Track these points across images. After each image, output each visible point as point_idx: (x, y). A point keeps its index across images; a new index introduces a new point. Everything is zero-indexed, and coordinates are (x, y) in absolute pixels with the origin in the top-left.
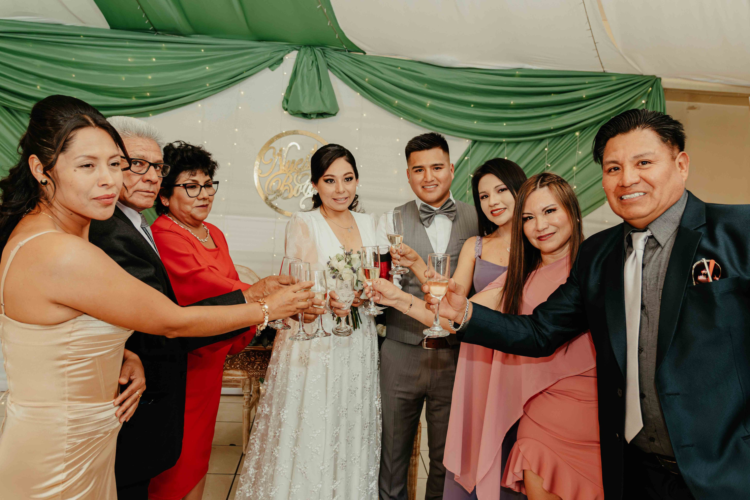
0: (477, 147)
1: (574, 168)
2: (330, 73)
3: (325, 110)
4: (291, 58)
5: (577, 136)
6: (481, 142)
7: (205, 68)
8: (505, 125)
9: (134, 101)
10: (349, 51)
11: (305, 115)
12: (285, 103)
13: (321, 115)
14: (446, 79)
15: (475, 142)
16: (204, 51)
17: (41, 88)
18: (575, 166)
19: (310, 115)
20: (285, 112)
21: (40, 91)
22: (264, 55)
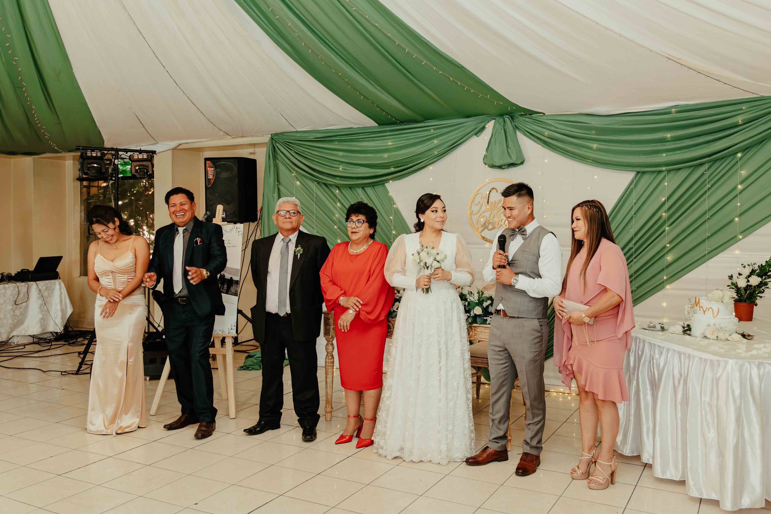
0: (641, 177)
2: (517, 133)
3: (512, 162)
4: (490, 126)
5: (738, 158)
6: (644, 173)
7: (434, 142)
8: (665, 156)
9: (391, 170)
10: (528, 115)
11: (499, 167)
12: (485, 160)
13: (513, 165)
14: (608, 125)
15: (638, 173)
16: (433, 130)
17: (342, 169)
18: (739, 184)
19: (502, 166)
20: (486, 166)
21: (342, 171)
22: (470, 127)
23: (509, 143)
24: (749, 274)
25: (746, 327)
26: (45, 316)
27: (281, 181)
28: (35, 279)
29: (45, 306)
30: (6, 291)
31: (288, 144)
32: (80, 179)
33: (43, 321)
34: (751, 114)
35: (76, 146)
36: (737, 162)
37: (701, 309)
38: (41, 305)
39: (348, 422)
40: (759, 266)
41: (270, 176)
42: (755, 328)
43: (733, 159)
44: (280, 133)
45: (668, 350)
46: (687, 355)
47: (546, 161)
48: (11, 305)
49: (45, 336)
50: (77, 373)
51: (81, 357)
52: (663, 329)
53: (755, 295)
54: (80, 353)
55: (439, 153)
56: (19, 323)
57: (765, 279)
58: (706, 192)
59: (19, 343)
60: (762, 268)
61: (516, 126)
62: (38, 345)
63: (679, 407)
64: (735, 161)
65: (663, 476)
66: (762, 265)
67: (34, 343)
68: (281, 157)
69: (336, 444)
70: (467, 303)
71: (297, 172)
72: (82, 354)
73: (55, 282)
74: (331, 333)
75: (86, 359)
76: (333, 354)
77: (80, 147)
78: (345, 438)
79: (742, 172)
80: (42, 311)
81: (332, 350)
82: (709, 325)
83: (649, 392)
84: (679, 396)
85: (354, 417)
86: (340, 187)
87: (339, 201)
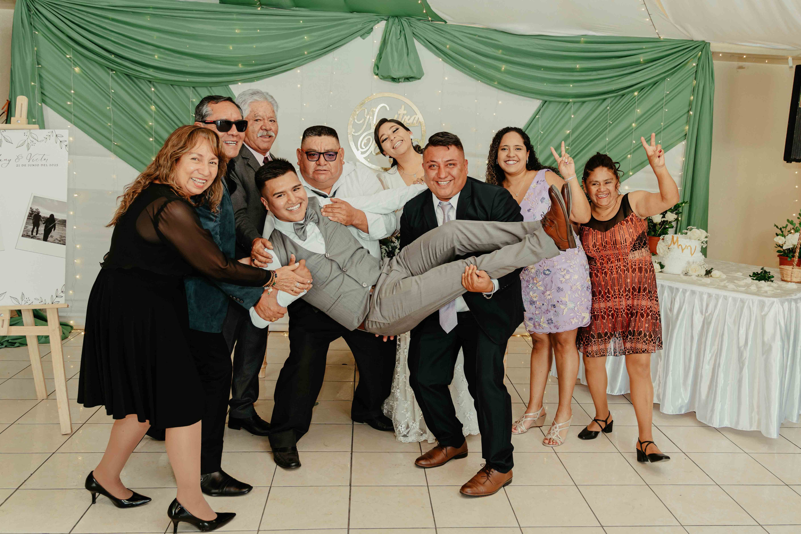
0: (547, 107)
1: (633, 125)
2: (415, 41)
3: (412, 76)
4: (380, 28)
5: (635, 96)
6: (550, 102)
7: (304, 38)
8: (572, 87)
9: (240, 67)
10: (432, 21)
11: (394, 80)
12: (376, 68)
13: (408, 79)
14: (521, 46)
15: (545, 102)
16: (303, 22)
17: (159, 57)
18: (634, 122)
19: (399, 79)
20: (375, 77)
21: (157, 60)
22: (356, 26)
31: (57, 8)
68: (45, 25)
71: (76, 52)
86: (155, 83)
87: (154, 102)
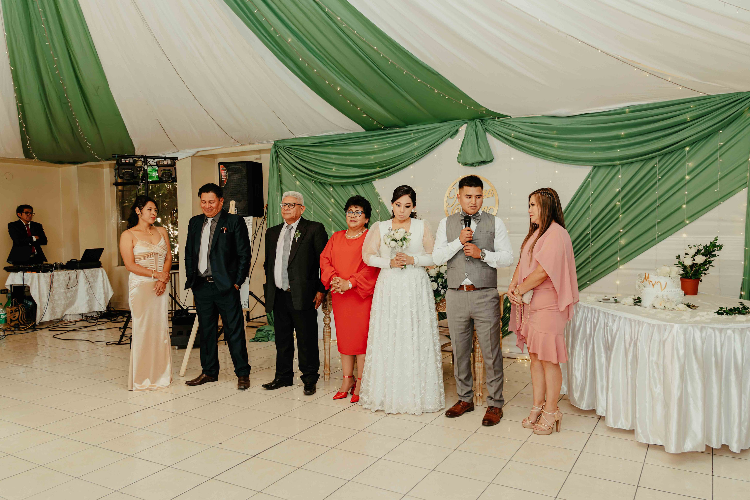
0: (597, 170)
2: (487, 134)
3: (482, 160)
5: (686, 151)
6: (600, 166)
7: (414, 144)
8: (619, 151)
9: (378, 169)
11: (472, 165)
12: (459, 159)
13: (483, 163)
14: (568, 125)
15: (595, 167)
16: (413, 134)
17: (335, 170)
18: (686, 175)
19: (474, 163)
20: (460, 164)
21: (335, 172)
22: (445, 131)
23: (480, 143)
24: (694, 253)
25: (691, 299)
26: (91, 298)
27: (283, 182)
28: (82, 268)
29: (91, 290)
30: (59, 277)
31: (288, 149)
32: (116, 184)
33: (90, 302)
34: (699, 111)
35: (113, 155)
36: (685, 155)
37: (651, 283)
38: (88, 289)
39: (344, 381)
40: (704, 247)
41: (274, 177)
42: (699, 300)
43: (682, 152)
44: (282, 140)
45: (620, 318)
46: (637, 321)
47: (512, 159)
48: (64, 289)
49: (92, 315)
50: (119, 343)
51: (122, 331)
52: (616, 301)
53: (700, 272)
54: (120, 328)
55: (418, 154)
56: (70, 304)
57: (709, 258)
58: (656, 183)
59: (71, 320)
60: (706, 248)
61: (486, 129)
62: (87, 322)
63: (629, 366)
64: (684, 154)
65: (615, 426)
66: (706, 245)
67: (83, 320)
68: (283, 160)
69: (334, 399)
70: (444, 280)
71: (297, 173)
72: (122, 329)
73: (98, 270)
74: (328, 307)
75: (125, 333)
76: (330, 325)
77: (116, 155)
78: (342, 394)
79: (690, 164)
80: (89, 294)
81: (329, 322)
82: (657, 297)
83: (603, 355)
84: (630, 358)
85: (349, 377)
86: (334, 186)
87: (333, 196)
